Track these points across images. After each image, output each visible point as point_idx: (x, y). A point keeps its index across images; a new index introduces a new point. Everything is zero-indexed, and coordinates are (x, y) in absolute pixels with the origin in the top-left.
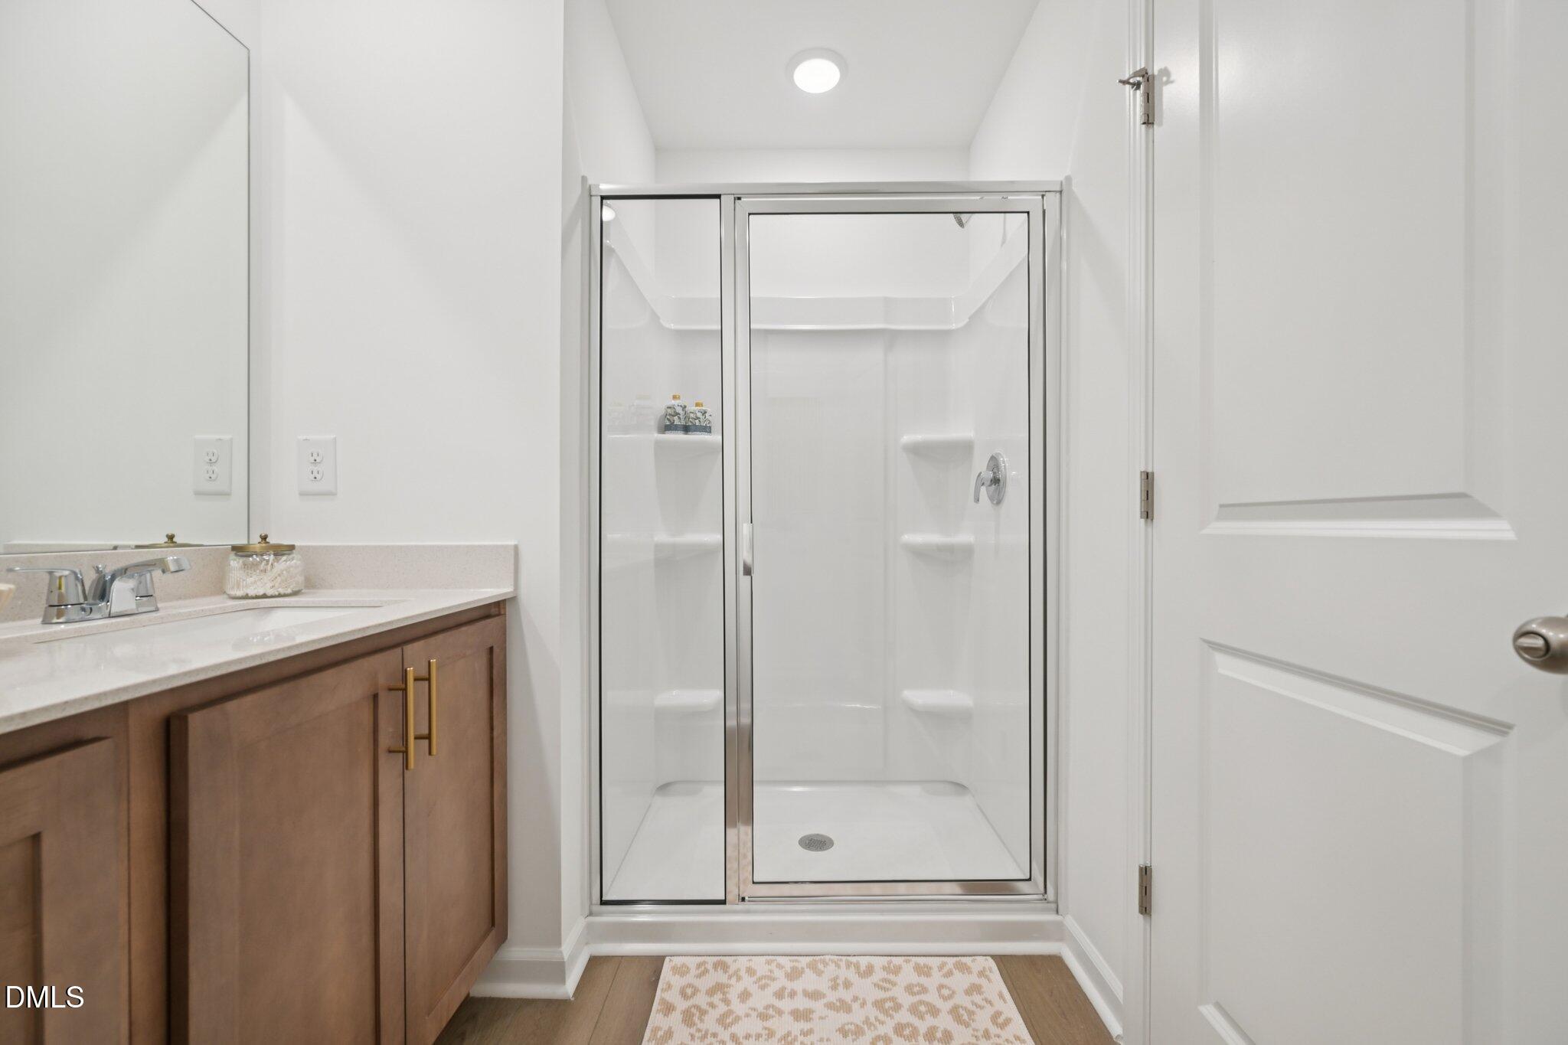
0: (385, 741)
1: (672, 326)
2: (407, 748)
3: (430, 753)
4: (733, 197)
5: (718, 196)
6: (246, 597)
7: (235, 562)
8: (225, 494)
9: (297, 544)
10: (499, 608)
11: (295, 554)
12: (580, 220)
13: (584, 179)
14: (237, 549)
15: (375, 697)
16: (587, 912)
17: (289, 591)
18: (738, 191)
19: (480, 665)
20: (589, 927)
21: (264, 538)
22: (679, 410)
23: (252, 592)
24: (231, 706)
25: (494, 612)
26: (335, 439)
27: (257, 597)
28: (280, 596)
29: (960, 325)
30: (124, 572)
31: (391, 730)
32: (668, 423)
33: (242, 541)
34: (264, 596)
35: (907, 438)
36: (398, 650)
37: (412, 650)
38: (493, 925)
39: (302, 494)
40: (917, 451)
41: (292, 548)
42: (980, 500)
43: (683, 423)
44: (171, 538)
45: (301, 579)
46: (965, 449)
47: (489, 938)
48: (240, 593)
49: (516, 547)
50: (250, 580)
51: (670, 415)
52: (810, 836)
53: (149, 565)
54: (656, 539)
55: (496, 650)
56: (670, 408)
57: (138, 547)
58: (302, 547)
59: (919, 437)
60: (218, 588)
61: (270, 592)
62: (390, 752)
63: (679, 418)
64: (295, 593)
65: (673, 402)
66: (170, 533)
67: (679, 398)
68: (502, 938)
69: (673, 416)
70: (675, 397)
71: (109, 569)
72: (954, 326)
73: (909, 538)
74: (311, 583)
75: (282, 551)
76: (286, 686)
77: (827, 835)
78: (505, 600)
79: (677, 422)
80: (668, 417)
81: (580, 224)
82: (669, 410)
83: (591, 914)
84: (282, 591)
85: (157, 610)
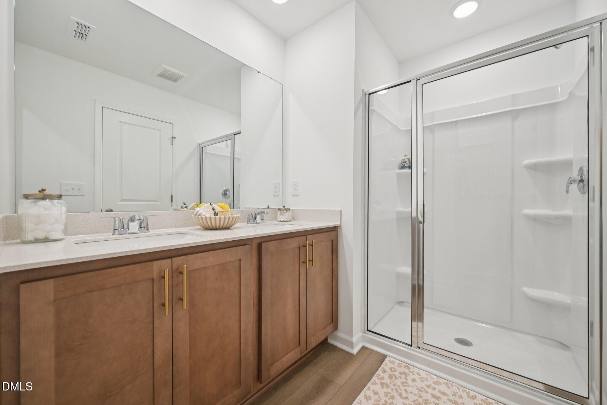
0: (302, 259)
1: (405, 129)
2: (306, 262)
3: (313, 265)
4: (416, 80)
5: (410, 81)
6: (280, 221)
7: (279, 213)
8: (278, 196)
9: (291, 208)
10: (336, 228)
11: (290, 211)
12: (362, 104)
13: (363, 90)
14: (279, 209)
15: (300, 247)
16: (363, 332)
17: (289, 220)
18: (418, 77)
19: (329, 244)
20: (363, 336)
21: (284, 207)
22: (407, 160)
23: (281, 220)
24: (269, 243)
25: (335, 229)
26: (299, 180)
27: (282, 221)
28: (287, 221)
29: (564, 99)
30: (259, 214)
31: (303, 257)
32: (402, 166)
33: (280, 207)
34: (284, 221)
35: (526, 162)
36: (305, 237)
37: (309, 237)
38: (333, 322)
39: (292, 196)
40: (534, 168)
41: (289, 209)
42: (569, 192)
43: (408, 165)
44: (268, 206)
45: (291, 217)
46: (568, 164)
47: (331, 325)
48: (279, 220)
49: (341, 211)
50: (281, 217)
51: (403, 163)
52: (462, 339)
53: (263, 212)
54: (397, 209)
55: (334, 241)
56: (403, 160)
57: (263, 208)
58: (292, 209)
59: (533, 161)
60: (275, 218)
61: (285, 220)
62: (303, 262)
63: (407, 163)
64: (290, 221)
65: (405, 158)
66: (268, 205)
67: (407, 156)
68: (336, 328)
69: (405, 163)
70: (405, 156)
71: (257, 212)
72: (560, 100)
73: (526, 211)
74: (293, 219)
75: (288, 210)
76: (280, 241)
77: (470, 341)
78: (338, 226)
79: (406, 165)
80: (402, 163)
81: (361, 106)
82: (403, 161)
83: (364, 332)
84: (287, 220)
85: (264, 223)
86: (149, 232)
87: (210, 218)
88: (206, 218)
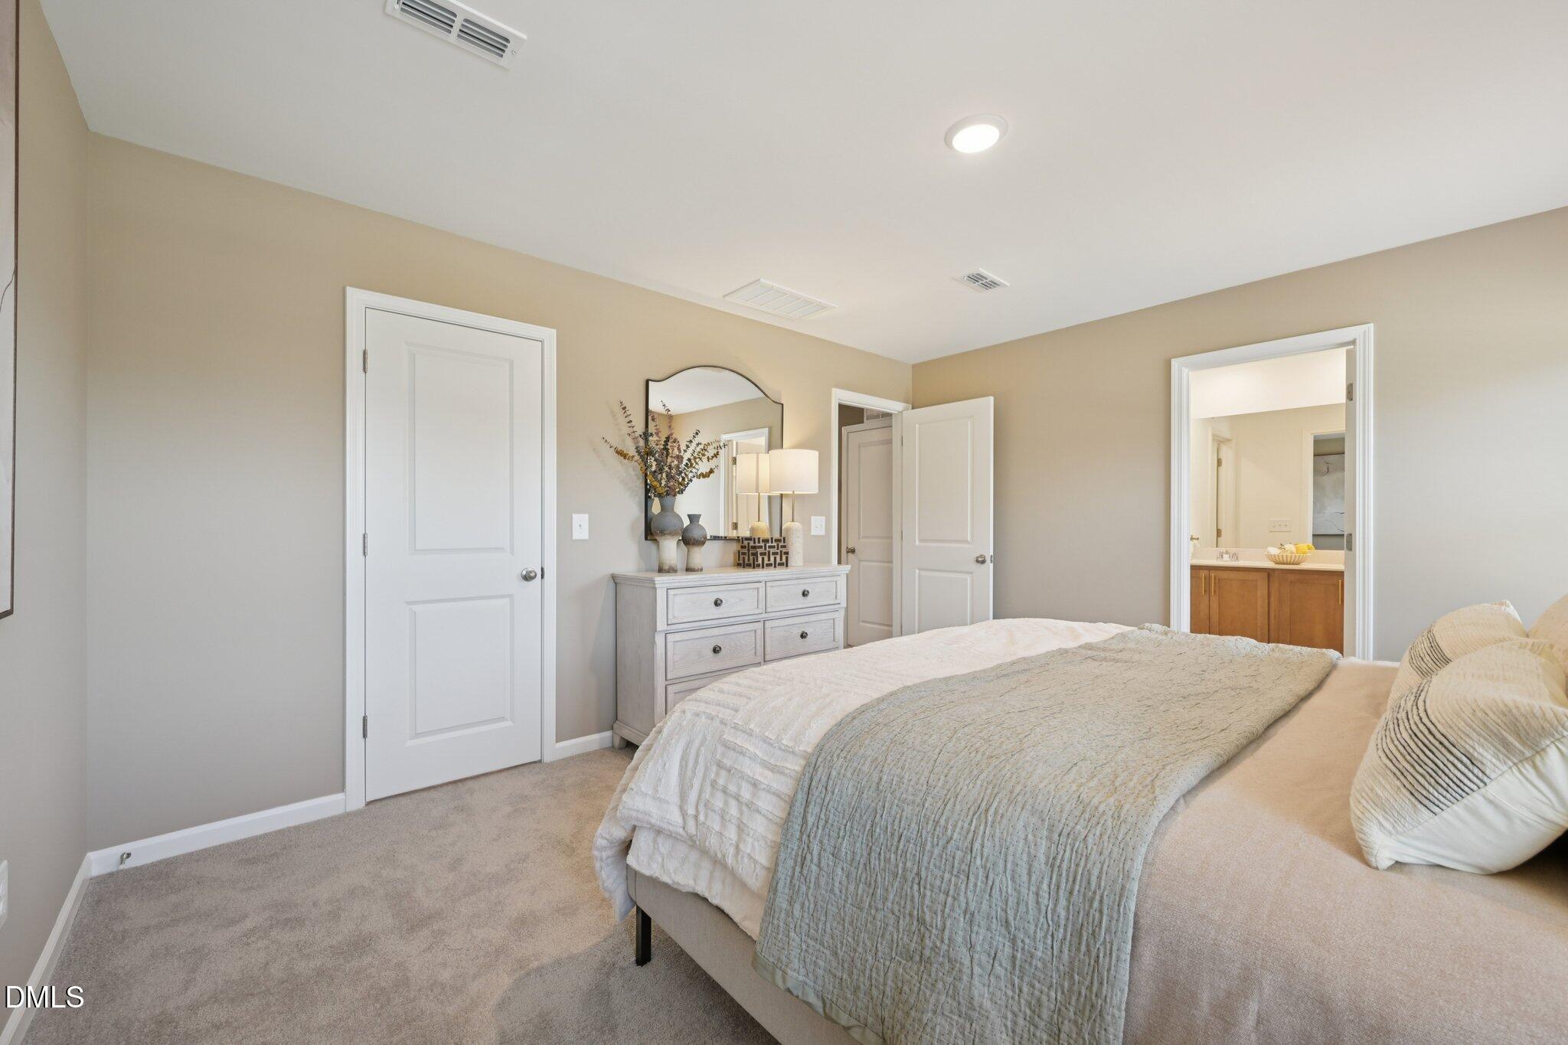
88: (1270, 554)
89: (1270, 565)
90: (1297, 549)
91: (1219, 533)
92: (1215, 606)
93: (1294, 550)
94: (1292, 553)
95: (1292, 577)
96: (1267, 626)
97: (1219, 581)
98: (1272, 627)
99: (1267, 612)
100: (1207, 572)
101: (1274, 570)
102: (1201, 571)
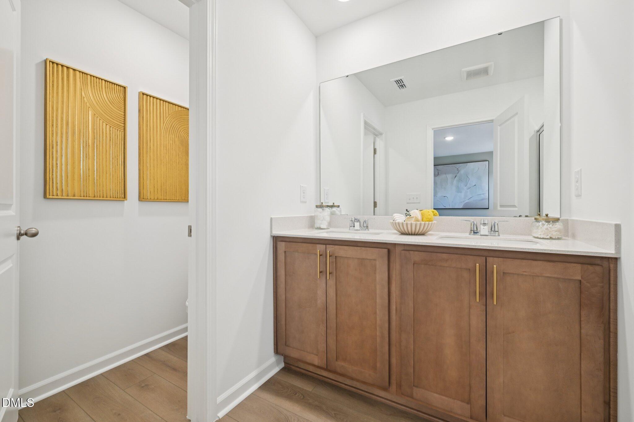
17: (548, 237)
27: (537, 238)
61: (539, 236)
84: (544, 237)
85: (498, 236)
86: (369, 230)
87: (403, 224)
88: (399, 223)
89: (392, 237)
90: (422, 215)
91: (375, 204)
92: (332, 293)
93: (420, 218)
94: (417, 220)
95: (416, 256)
96: (387, 325)
97: (336, 258)
98: (394, 324)
99: (387, 305)
100: (323, 247)
101: (395, 245)
102: (318, 246)
